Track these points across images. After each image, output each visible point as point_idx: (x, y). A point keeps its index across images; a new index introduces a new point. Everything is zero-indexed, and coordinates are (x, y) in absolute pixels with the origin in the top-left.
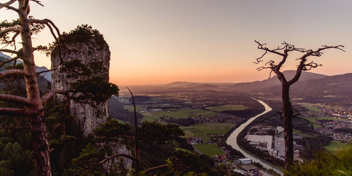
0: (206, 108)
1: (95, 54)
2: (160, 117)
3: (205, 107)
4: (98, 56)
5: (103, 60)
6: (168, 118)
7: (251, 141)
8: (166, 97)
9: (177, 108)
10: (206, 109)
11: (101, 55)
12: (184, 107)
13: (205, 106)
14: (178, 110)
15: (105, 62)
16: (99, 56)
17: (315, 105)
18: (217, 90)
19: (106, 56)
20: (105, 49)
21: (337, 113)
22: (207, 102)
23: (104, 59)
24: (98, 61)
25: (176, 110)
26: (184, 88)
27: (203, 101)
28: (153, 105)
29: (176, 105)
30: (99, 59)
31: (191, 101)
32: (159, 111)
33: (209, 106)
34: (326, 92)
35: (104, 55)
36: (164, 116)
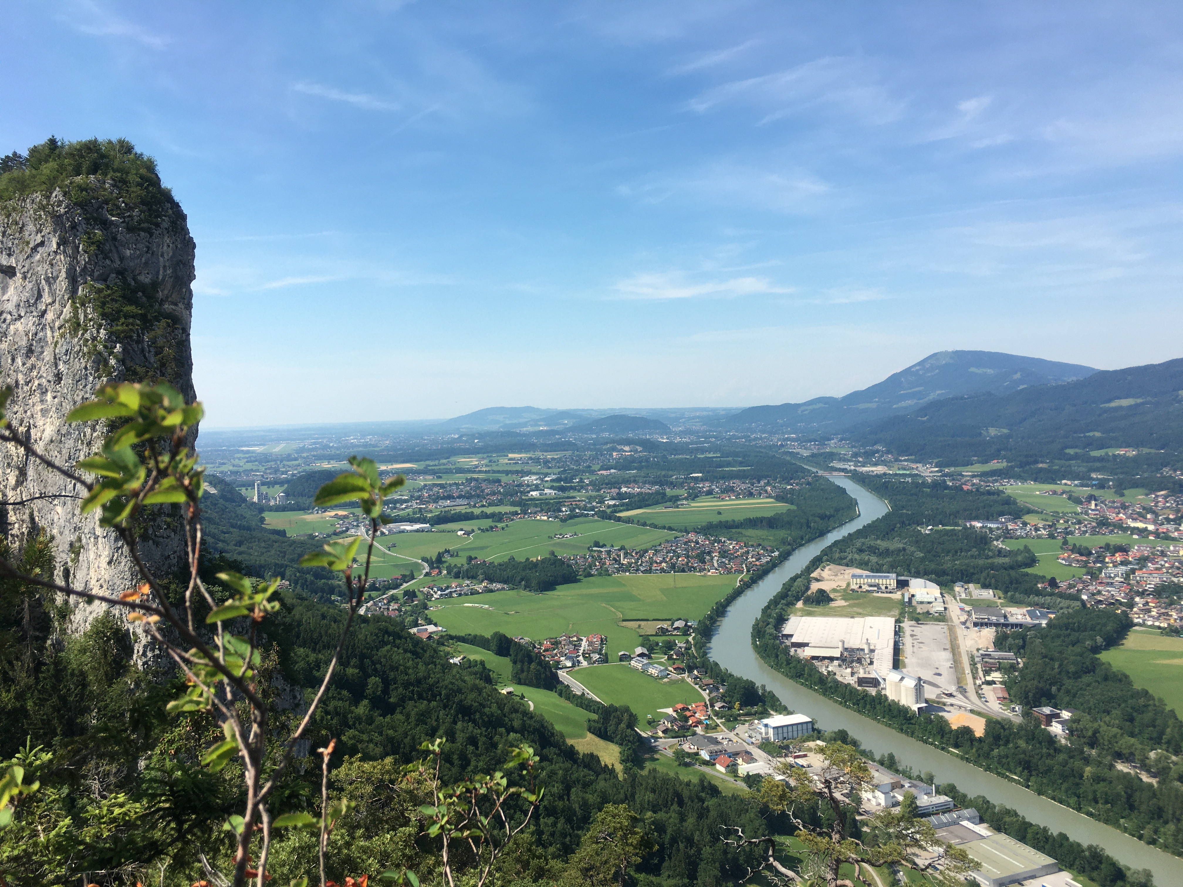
0: (618, 515)
1: (120, 248)
2: (424, 559)
3: (616, 512)
4: (132, 257)
5: (161, 277)
6: (461, 561)
7: (806, 645)
8: (448, 472)
9: (498, 517)
10: (619, 519)
11: (147, 252)
12: (525, 512)
13: (615, 505)
14: (500, 525)
15: (169, 285)
16: (140, 256)
17: (1058, 488)
18: (660, 440)
19: (171, 257)
20: (165, 225)
21: (1141, 517)
22: (624, 490)
23: (165, 273)
24: (134, 279)
25: (493, 524)
26: (524, 435)
27: (607, 484)
28: (395, 508)
29: (490, 505)
30: (137, 272)
31: (555, 484)
32: (417, 531)
33: (629, 507)
34: (1098, 434)
35: (162, 256)
36: (443, 553)
